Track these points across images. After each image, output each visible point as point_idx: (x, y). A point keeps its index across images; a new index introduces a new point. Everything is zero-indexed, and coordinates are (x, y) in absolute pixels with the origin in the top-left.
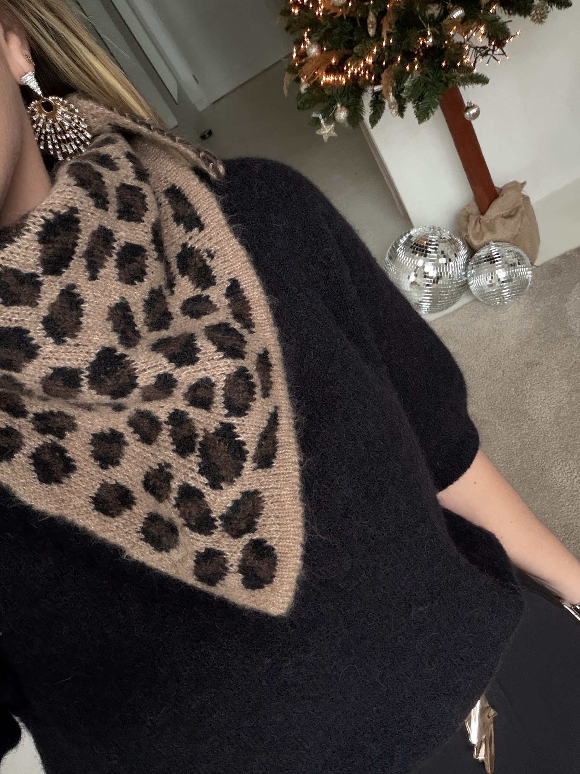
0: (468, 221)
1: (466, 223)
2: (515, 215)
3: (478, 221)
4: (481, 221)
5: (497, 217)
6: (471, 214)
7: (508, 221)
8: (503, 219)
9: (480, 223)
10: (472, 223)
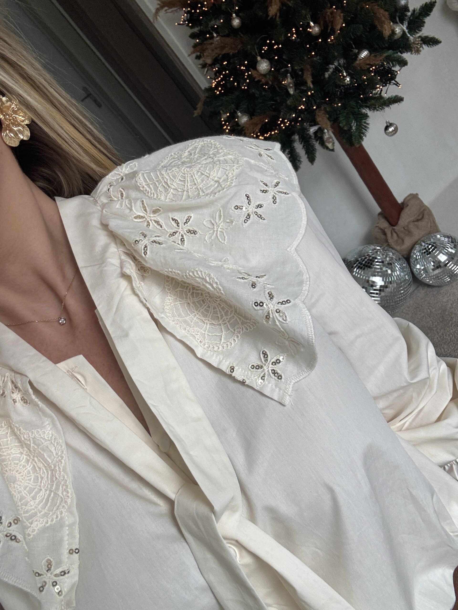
0: (385, 234)
1: (383, 237)
2: (423, 217)
3: (393, 231)
4: (396, 231)
5: (409, 222)
6: (385, 228)
7: (420, 223)
8: (416, 223)
9: (396, 232)
10: (389, 234)
